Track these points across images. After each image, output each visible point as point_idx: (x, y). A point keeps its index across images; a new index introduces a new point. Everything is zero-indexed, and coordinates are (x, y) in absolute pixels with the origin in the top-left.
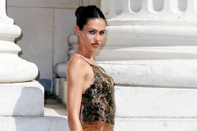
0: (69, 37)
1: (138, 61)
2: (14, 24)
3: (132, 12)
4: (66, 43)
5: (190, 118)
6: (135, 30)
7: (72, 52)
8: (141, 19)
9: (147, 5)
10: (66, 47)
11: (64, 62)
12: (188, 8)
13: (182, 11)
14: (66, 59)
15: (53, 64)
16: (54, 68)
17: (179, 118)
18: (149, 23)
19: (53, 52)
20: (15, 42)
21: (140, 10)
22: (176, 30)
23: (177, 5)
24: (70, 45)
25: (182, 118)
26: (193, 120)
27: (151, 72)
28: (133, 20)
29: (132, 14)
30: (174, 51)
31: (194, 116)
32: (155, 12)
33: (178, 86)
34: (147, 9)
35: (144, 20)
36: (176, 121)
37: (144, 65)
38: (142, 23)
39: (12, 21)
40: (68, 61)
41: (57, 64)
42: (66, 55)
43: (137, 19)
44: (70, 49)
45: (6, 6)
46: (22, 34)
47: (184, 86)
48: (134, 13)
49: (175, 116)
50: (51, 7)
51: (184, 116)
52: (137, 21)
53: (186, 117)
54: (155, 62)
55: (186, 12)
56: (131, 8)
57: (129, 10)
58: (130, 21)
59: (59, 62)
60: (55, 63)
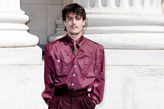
0: (55, 21)
1: (93, 35)
2: (25, 14)
3: (90, 7)
4: (54, 24)
5: (121, 65)
6: (92, 18)
7: (57, 29)
8: (95, 11)
9: (98, 3)
10: (54, 26)
11: (53, 35)
12: (120, 5)
13: (117, 7)
14: (54, 33)
15: (47, 36)
16: (48, 38)
17: (116, 65)
18: (99, 13)
19: (47, 29)
20: (26, 24)
21: (94, 6)
22: (114, 17)
23: (115, 4)
24: (57, 25)
25: (118, 65)
26: (123, 66)
27: (100, 40)
28: (91, 12)
29: (90, 8)
30: (112, 29)
31: (124, 64)
32: (103, 8)
33: (115, 48)
34: (98, 5)
35: (97, 11)
36: (114, 67)
37: (97, 37)
38: (95, 13)
39: (24, 12)
40: (55, 34)
41: (49, 36)
42: (54, 31)
43: (92, 11)
44: (56, 28)
45: (20, 4)
46: (29, 20)
47: (119, 48)
48: (91, 8)
49: (113, 65)
50: (45, 4)
52: (92, 12)
53: (120, 65)
54: (103, 35)
55: (119, 7)
56: (89, 5)
57: (88, 6)
58: (89, 12)
60: (48, 36)
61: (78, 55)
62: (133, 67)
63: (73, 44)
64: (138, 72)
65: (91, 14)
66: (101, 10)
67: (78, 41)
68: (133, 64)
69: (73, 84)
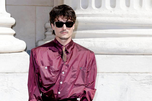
0: (45, 24)
1: (86, 39)
2: (11, 17)
3: (82, 9)
4: (44, 28)
5: (117, 73)
6: (84, 20)
7: (47, 33)
8: (88, 13)
9: (91, 4)
10: (44, 30)
11: (42, 40)
12: (116, 6)
13: (112, 8)
14: (43, 38)
15: (35, 41)
16: (36, 43)
18: (93, 15)
19: (36, 33)
20: (12, 28)
21: (87, 7)
22: (109, 19)
23: (110, 4)
24: (46, 29)
25: (113, 73)
26: (120, 74)
27: (94, 45)
28: (83, 13)
29: (83, 10)
30: (107, 32)
31: (120, 72)
32: (97, 9)
33: (110, 53)
34: (91, 7)
35: (90, 13)
36: (109, 75)
37: (90, 41)
38: (88, 15)
39: (9, 15)
40: (45, 39)
41: (38, 41)
42: (44, 35)
44: (46, 32)
45: (6, 5)
47: (114, 53)
48: (83, 9)
49: (109, 72)
50: (33, 6)
51: (114, 71)
52: (85, 14)
53: (115, 73)
54: (97, 40)
55: (115, 8)
56: (82, 7)
57: (80, 8)
58: (82, 14)
59: (39, 40)
60: (37, 41)
61: (67, 61)
62: (130, 74)
63: (62, 49)
64: (136, 80)
65: (83, 16)
66: (95, 12)
67: (67, 46)
68: (130, 72)
69: (59, 93)
